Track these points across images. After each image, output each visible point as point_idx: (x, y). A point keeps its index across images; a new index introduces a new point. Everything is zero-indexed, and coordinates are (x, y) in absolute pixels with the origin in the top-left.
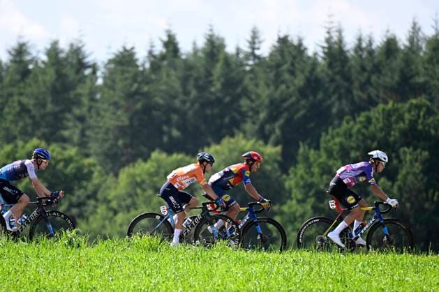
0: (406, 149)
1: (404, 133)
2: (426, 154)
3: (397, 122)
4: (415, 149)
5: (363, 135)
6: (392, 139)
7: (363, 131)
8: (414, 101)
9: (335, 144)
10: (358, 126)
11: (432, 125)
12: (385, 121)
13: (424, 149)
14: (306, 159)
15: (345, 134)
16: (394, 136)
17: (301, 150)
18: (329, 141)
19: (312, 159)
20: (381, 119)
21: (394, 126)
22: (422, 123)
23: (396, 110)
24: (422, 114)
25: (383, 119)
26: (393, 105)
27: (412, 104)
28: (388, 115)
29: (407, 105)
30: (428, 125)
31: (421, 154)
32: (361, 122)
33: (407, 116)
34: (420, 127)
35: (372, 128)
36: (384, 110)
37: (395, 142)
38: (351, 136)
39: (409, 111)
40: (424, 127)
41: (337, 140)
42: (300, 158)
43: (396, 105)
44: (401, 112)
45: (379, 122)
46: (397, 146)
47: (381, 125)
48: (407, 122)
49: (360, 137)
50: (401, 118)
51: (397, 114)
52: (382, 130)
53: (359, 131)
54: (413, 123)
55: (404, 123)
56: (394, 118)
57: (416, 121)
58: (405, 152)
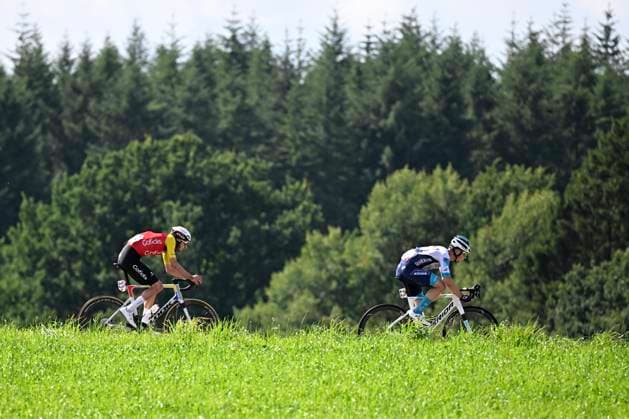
0: (171, 203)
1: (167, 182)
2: (198, 210)
3: (158, 166)
4: (183, 203)
5: (112, 183)
6: (150, 189)
7: (112, 177)
8: (180, 138)
9: (73, 196)
10: (104, 171)
11: (205, 170)
12: (141, 164)
13: (196, 204)
14: (32, 216)
15: (86, 181)
16: (155, 185)
17: (24, 203)
18: (64, 191)
19: (40, 217)
20: (136, 162)
21: (154, 171)
22: (193, 167)
23: (156, 149)
24: (192, 154)
25: (139, 160)
26: (152, 142)
27: (177, 141)
28: (145, 156)
29: (171, 143)
30: (200, 169)
31: (192, 210)
32: (108, 166)
33: (171, 158)
34: (189, 173)
35: (123, 174)
36: (139, 149)
37: (155, 193)
38: (94, 184)
39: (174, 150)
40: (195, 173)
41: (76, 190)
42: (22, 215)
43: (155, 142)
44: (162, 152)
45: (133, 166)
46: (159, 198)
47: (135, 170)
48: (172, 165)
49: (108, 186)
50: (163, 160)
51: (157, 154)
52: (137, 177)
53: (105, 178)
54: (180, 167)
55: (168, 167)
56: (153, 160)
57: (184, 165)
58: (170, 207)
